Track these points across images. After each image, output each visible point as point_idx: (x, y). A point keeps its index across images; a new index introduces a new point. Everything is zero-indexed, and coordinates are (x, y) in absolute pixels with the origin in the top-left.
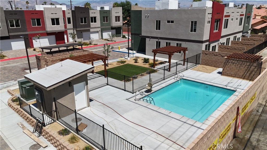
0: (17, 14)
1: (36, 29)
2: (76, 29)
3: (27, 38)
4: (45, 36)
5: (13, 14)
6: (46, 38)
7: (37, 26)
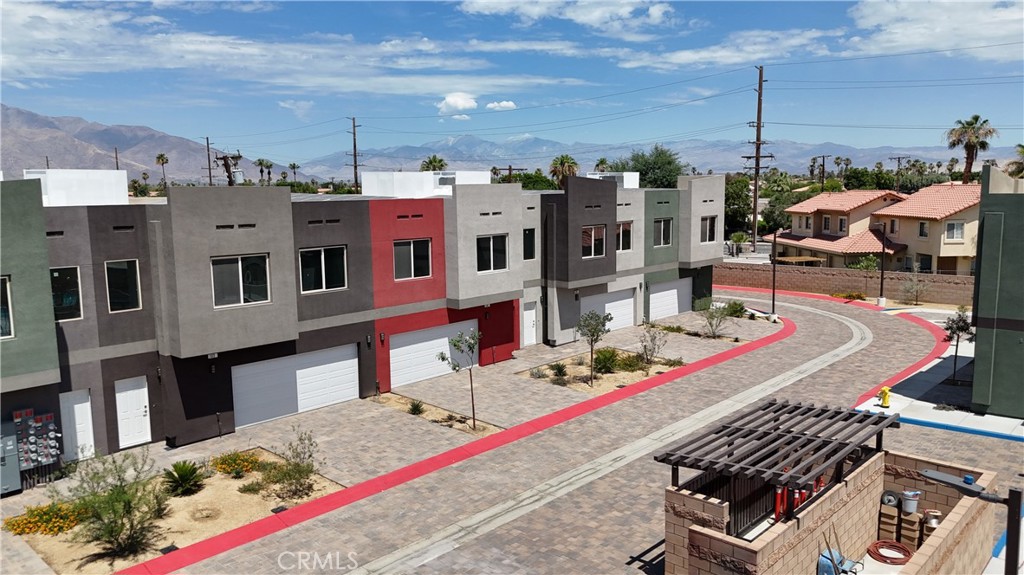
0: (338, 221)
1: (409, 294)
2: (563, 284)
3: (369, 344)
4: (442, 324)
5: (321, 222)
6: (443, 337)
7: (413, 277)
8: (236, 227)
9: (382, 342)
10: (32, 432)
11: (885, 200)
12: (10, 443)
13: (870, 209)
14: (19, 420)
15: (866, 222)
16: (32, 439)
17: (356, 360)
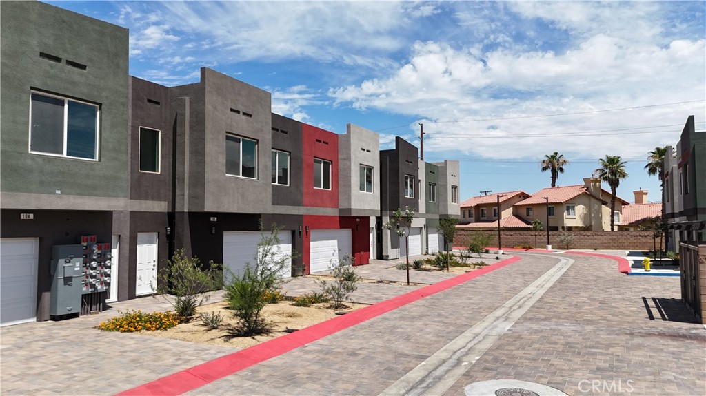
0: (286, 133)
1: (321, 200)
3: (300, 233)
4: (336, 228)
5: (278, 130)
6: (334, 239)
7: (322, 188)
8: (241, 113)
9: (307, 232)
10: (95, 257)
11: (520, 197)
12: (78, 264)
13: (512, 202)
14: (85, 244)
15: (510, 210)
16: (94, 264)
17: (290, 245)
